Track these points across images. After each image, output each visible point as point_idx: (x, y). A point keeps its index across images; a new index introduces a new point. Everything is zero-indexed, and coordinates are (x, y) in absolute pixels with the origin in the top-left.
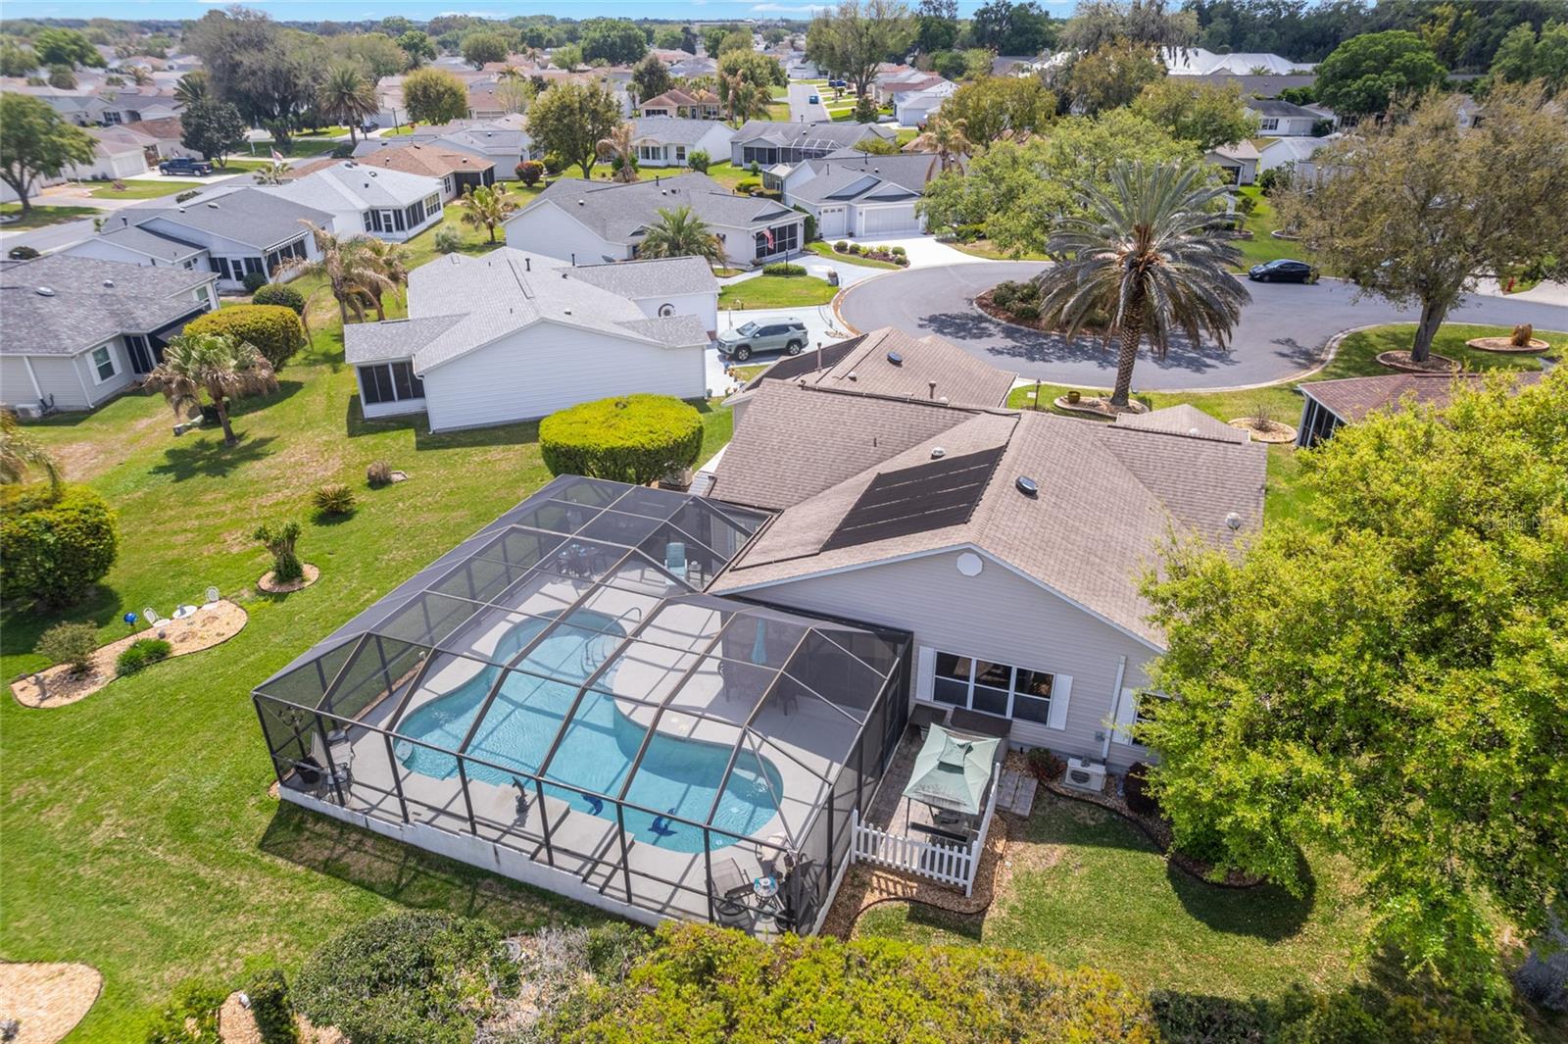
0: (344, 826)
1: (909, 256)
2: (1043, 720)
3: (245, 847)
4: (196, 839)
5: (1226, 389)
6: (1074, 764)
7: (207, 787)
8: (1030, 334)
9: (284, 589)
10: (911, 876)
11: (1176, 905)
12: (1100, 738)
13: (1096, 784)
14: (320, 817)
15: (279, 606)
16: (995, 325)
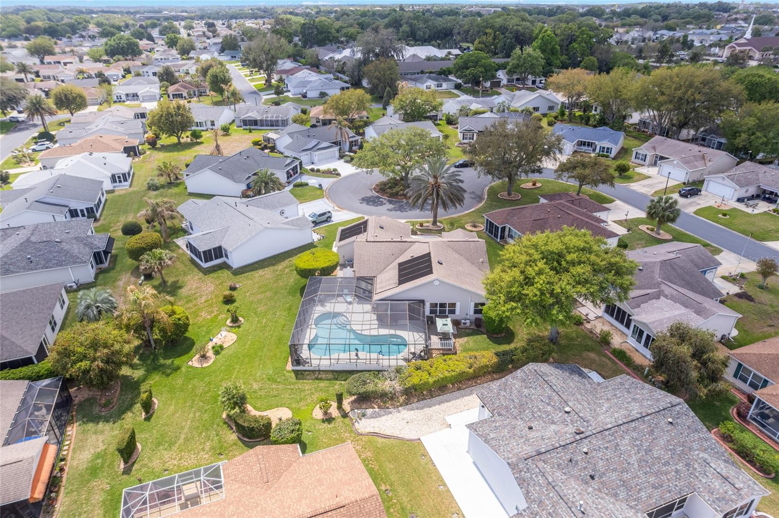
0: (313, 371)
1: (340, 171)
2: (454, 313)
3: (294, 380)
4: (279, 382)
5: (461, 214)
6: (463, 321)
7: (271, 372)
8: (396, 202)
9: (237, 325)
10: (440, 349)
11: (491, 343)
12: (467, 314)
13: (468, 324)
14: (305, 371)
15: (241, 329)
16: (384, 198)
